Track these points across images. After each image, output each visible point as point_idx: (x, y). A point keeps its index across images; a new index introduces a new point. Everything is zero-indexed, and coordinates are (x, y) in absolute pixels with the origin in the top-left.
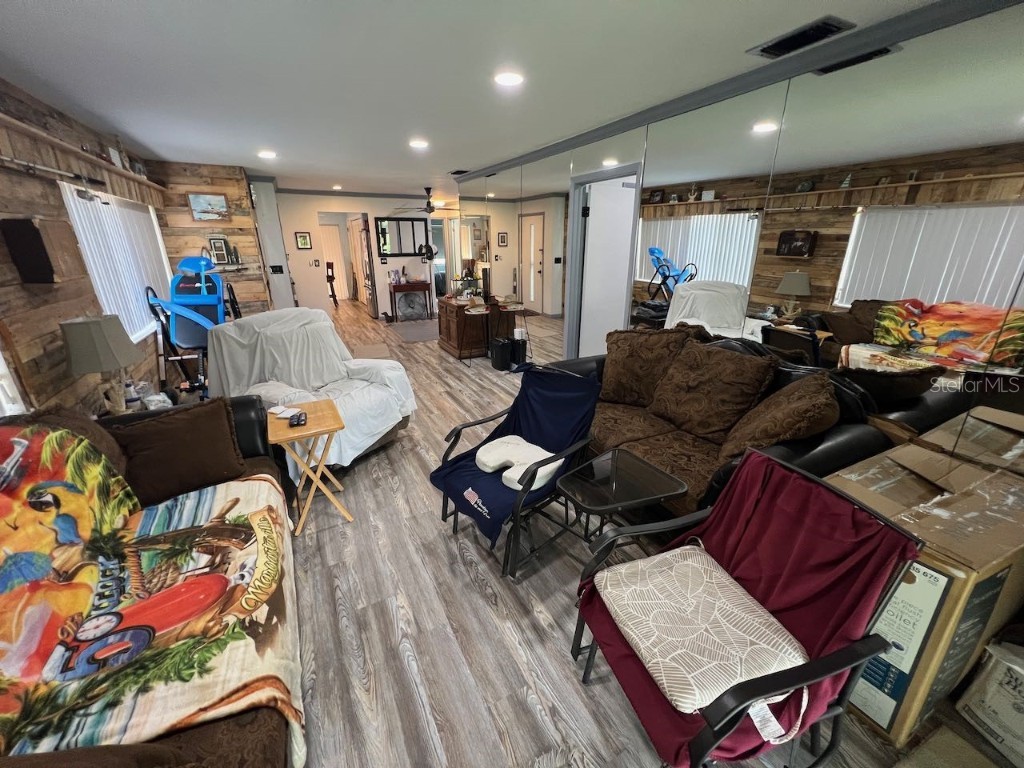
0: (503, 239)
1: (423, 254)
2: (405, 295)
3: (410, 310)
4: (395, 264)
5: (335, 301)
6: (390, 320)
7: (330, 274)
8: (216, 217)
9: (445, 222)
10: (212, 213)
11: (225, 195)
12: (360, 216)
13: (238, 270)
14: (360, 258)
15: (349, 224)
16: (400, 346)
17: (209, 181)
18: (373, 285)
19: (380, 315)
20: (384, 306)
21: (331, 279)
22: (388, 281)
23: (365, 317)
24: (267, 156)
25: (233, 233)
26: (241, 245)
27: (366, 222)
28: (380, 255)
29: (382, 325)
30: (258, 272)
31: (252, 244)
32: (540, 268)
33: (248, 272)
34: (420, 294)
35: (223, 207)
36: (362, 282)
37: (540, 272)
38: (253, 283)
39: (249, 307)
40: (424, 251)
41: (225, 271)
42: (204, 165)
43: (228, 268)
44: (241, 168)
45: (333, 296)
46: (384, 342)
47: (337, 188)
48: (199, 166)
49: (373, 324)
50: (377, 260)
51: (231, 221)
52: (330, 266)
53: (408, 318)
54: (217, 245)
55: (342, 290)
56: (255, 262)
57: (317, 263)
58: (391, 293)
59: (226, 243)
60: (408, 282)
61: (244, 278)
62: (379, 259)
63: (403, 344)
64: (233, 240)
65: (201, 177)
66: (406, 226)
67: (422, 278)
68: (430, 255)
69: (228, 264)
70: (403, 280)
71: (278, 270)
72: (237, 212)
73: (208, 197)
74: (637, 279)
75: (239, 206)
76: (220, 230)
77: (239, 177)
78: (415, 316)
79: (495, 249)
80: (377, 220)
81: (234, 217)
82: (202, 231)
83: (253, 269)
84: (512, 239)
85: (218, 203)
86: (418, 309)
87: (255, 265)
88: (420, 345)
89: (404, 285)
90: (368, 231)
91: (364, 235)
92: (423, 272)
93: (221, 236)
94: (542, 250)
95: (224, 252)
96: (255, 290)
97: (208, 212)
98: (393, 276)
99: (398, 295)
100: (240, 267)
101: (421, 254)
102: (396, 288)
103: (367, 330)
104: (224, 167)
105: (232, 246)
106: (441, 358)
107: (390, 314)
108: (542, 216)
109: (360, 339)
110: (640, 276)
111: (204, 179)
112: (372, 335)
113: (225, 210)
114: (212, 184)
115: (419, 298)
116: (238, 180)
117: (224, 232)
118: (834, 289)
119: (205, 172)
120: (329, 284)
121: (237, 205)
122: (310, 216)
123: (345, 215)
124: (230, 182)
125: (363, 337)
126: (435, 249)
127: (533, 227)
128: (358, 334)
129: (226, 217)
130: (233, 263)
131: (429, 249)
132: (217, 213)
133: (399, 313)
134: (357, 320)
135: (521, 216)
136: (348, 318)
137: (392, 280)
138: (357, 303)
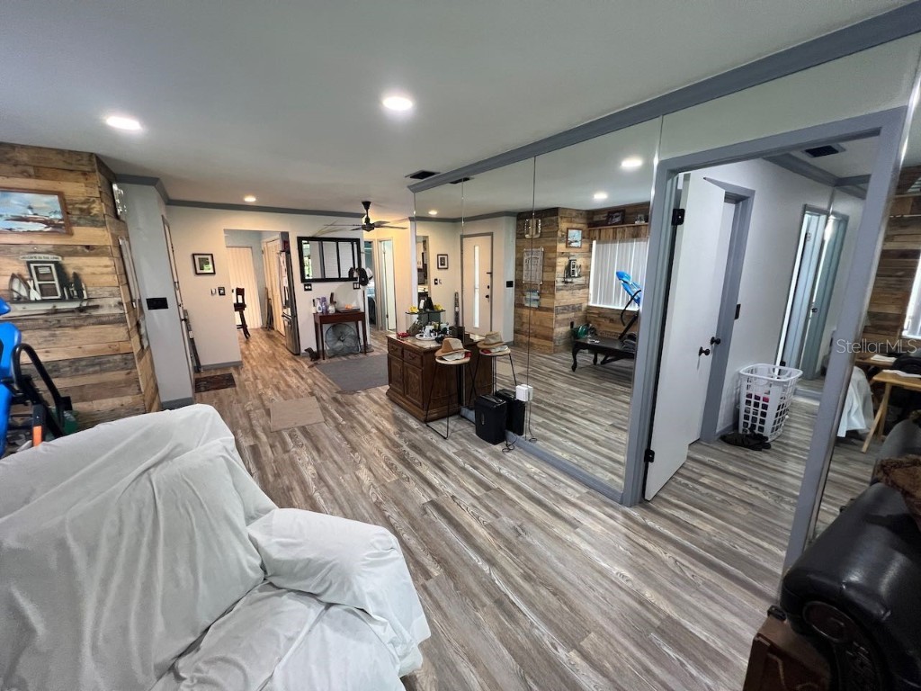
0: (442, 262)
1: (356, 279)
2: (334, 326)
3: (339, 344)
4: (322, 290)
5: (246, 332)
6: (315, 356)
7: (240, 301)
8: (41, 227)
9: (375, 244)
10: (34, 221)
11: (60, 194)
12: (278, 236)
13: (81, 310)
14: (277, 283)
15: (264, 245)
16: (335, 399)
17: (31, 171)
18: (294, 315)
19: (303, 351)
20: (308, 340)
21: (240, 307)
22: (313, 310)
23: (283, 352)
24: (124, 124)
25: (74, 252)
26: (87, 270)
27: (286, 244)
28: (303, 280)
29: (305, 365)
30: (117, 311)
31: (110, 269)
32: (488, 292)
33: (100, 312)
34: (352, 325)
35: (55, 213)
36: (279, 311)
37: (487, 296)
38: (109, 328)
39: (100, 364)
40: (355, 275)
41: (56, 312)
42: (23, 147)
43: (60, 306)
44: (92, 154)
45: (244, 326)
46: (312, 394)
47: (250, 199)
48: (13, 146)
49: (294, 364)
50: (299, 286)
51: (70, 234)
52: (240, 292)
53: (336, 354)
54: (42, 271)
55: (254, 318)
56: (112, 295)
57: (221, 291)
58: (316, 325)
59: (59, 267)
60: (337, 311)
61: (91, 321)
62: (302, 285)
63: (339, 396)
64: (72, 264)
65: (15, 165)
66: (330, 247)
67: (353, 305)
68: (364, 280)
69: (62, 299)
70: (331, 309)
71: (158, 304)
72: (82, 222)
73: (27, 196)
74: (591, 304)
75: (86, 213)
76: (50, 248)
77: (87, 169)
78: (346, 351)
79: (433, 272)
80: (300, 240)
81: (76, 229)
82: (14, 249)
83: (109, 307)
84: (453, 261)
85: (48, 206)
86: (349, 342)
87: (113, 301)
88: (361, 396)
89: (332, 316)
90: (288, 252)
91: (283, 257)
92: (355, 299)
93: (51, 257)
94: (491, 273)
95: (56, 282)
96: (111, 339)
97: (27, 220)
98: (318, 305)
99: (326, 327)
100: (85, 304)
101: (351, 278)
102: (322, 319)
103: (287, 373)
104: (61, 152)
105: (70, 271)
106: (396, 420)
107: (315, 349)
108: (490, 237)
109: (278, 389)
110: (595, 301)
111: (20, 168)
112: (293, 381)
113: (59, 216)
114: (38, 177)
115: (350, 329)
116: (84, 173)
117: (57, 250)
118: (901, 318)
119: (24, 157)
120: (237, 314)
121: (81, 210)
122: (214, 235)
123: (259, 234)
124: (72, 175)
125: (282, 386)
126: (369, 272)
127: (477, 248)
128: (275, 381)
129: (61, 227)
130: (71, 299)
131: (362, 273)
132: (44, 222)
133: (327, 348)
134: (273, 357)
135: (462, 237)
136: (261, 355)
137: (318, 308)
138: (273, 333)
